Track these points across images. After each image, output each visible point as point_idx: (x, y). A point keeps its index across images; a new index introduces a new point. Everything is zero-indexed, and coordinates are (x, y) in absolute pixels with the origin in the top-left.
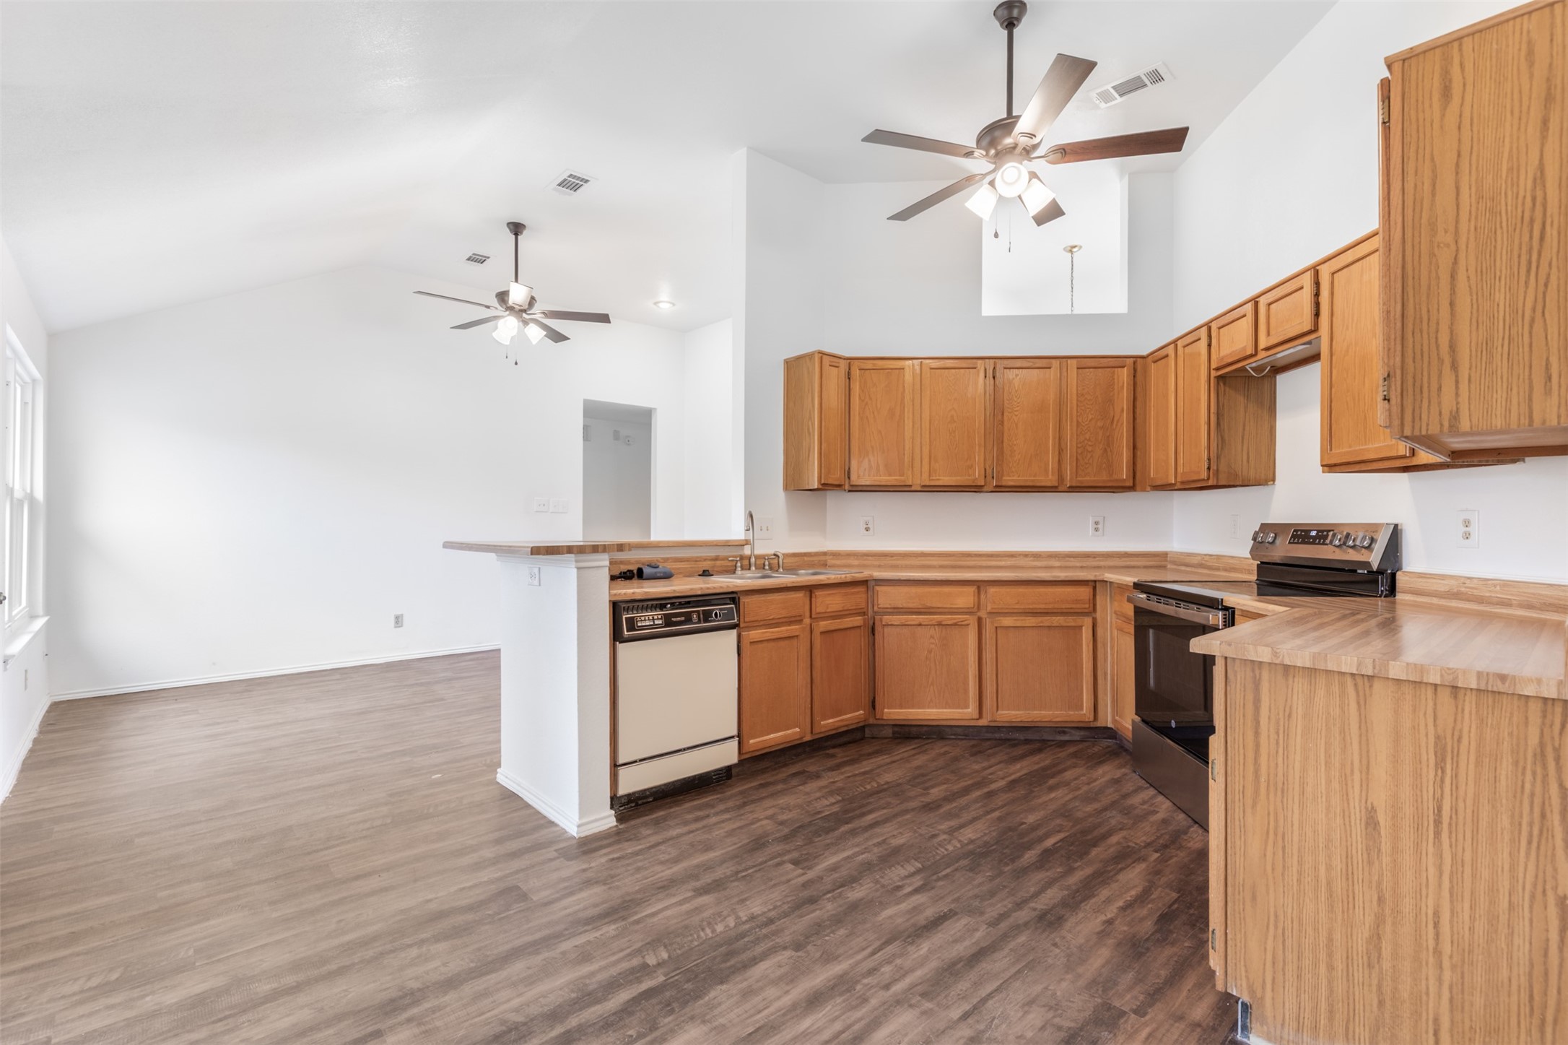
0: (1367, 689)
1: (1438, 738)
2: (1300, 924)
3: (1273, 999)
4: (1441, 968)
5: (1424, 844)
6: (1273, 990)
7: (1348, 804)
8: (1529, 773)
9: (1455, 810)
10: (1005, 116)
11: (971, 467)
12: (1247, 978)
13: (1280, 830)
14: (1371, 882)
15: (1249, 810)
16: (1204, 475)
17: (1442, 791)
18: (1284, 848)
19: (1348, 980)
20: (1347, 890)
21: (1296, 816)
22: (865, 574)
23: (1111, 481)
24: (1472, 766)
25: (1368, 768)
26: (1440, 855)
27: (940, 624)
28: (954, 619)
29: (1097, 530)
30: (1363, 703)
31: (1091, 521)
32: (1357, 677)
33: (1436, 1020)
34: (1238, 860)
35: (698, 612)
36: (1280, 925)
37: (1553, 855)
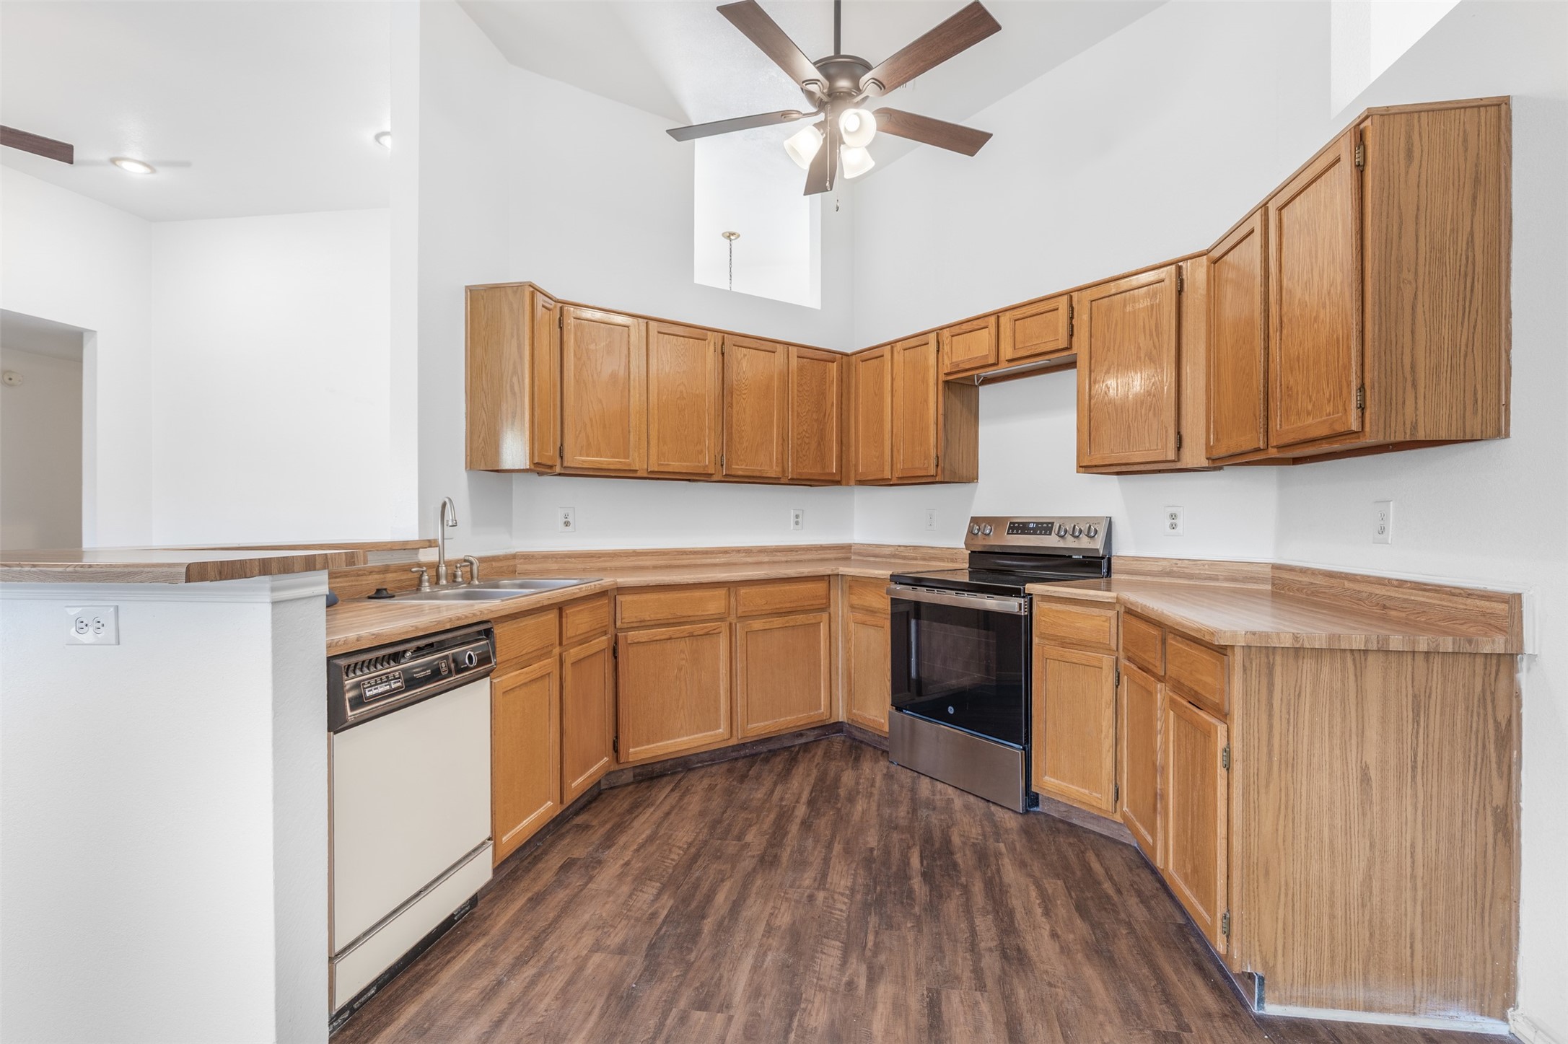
0: (1363, 662)
1: (1415, 696)
2: (1308, 886)
3: (1284, 963)
4: (1416, 889)
5: (1404, 788)
6: (1283, 956)
7: (1347, 766)
8: (1475, 714)
9: (1426, 755)
10: (832, 54)
11: (701, 452)
12: (1261, 952)
13: (1291, 803)
14: (1364, 832)
15: (1262, 791)
16: (932, 472)
17: (1417, 741)
18: (1294, 819)
19: (1346, 924)
20: (1346, 844)
21: (1304, 788)
22: (607, 581)
23: (825, 474)
24: (1438, 716)
25: (1363, 732)
26: (1415, 796)
27: (691, 636)
28: (706, 627)
29: (797, 523)
30: (1359, 675)
31: (793, 514)
32: (1355, 652)
33: (1412, 934)
34: (1252, 840)
35: (446, 657)
36: (1290, 893)
37: (1490, 776)
